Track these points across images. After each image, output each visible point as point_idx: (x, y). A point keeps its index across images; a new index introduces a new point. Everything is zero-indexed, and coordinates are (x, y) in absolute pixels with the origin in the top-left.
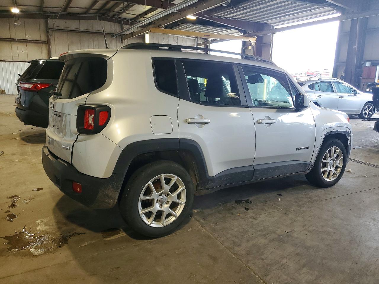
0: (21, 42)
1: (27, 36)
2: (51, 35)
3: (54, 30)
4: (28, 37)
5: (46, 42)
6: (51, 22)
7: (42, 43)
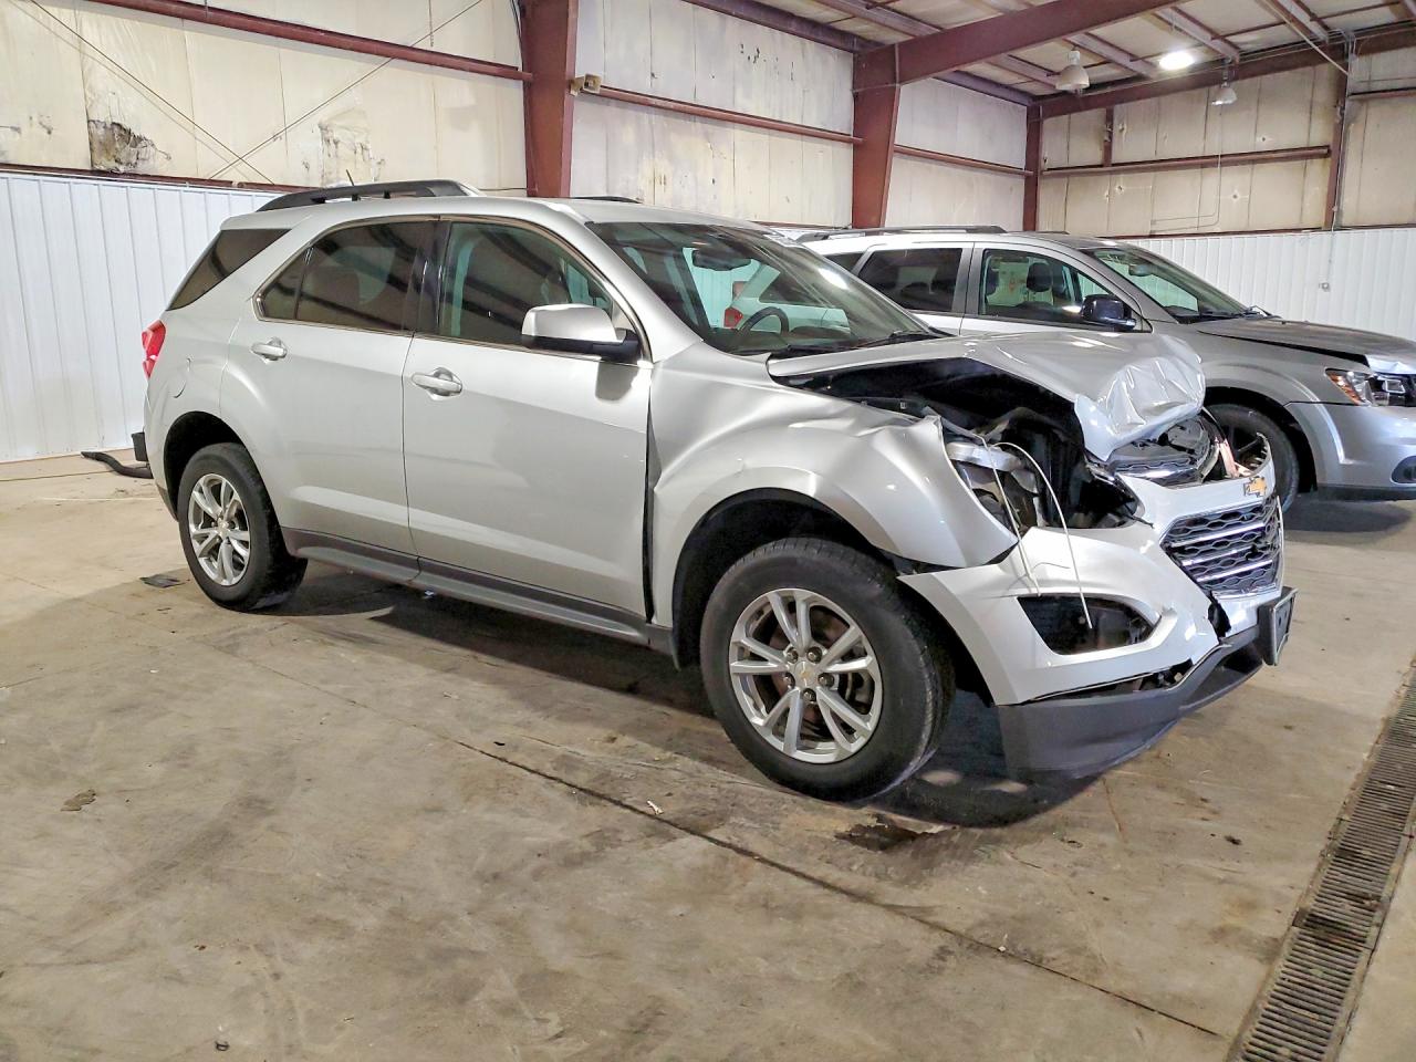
0: (1235, 163)
1: (1259, 139)
2: (1354, 120)
3: (1369, 95)
4: (1264, 142)
5: (1325, 151)
6: (1361, 70)
7: (1311, 157)
